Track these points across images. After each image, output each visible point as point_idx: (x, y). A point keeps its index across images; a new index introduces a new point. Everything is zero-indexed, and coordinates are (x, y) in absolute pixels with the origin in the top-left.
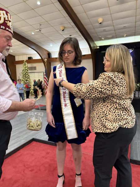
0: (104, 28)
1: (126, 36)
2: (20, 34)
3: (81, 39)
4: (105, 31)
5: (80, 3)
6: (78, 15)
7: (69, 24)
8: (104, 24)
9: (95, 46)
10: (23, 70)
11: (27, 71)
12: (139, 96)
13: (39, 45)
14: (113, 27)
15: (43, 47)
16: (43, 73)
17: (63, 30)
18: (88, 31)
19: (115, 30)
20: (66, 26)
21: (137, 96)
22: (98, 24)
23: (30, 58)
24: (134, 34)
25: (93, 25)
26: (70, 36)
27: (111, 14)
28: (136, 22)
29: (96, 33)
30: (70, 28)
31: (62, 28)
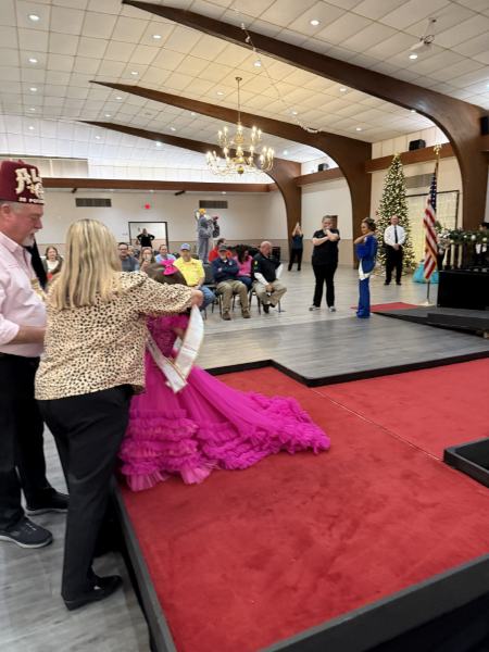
2: (373, 69)
10: (386, 190)
11: (400, 190)
13: (443, 92)
15: (460, 98)
16: (454, 194)
23: (416, 145)
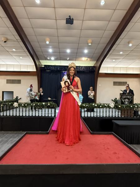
1: (69, 59)
3: (26, 55)
5: (28, 16)
6: (24, 29)
7: (13, 36)
9: (40, 64)
14: (58, 49)
17: (5, 42)
19: (60, 53)
20: (9, 37)
25: (40, 43)
27: (58, 36)
29: (42, 52)
30: (14, 41)
31: (3, 39)
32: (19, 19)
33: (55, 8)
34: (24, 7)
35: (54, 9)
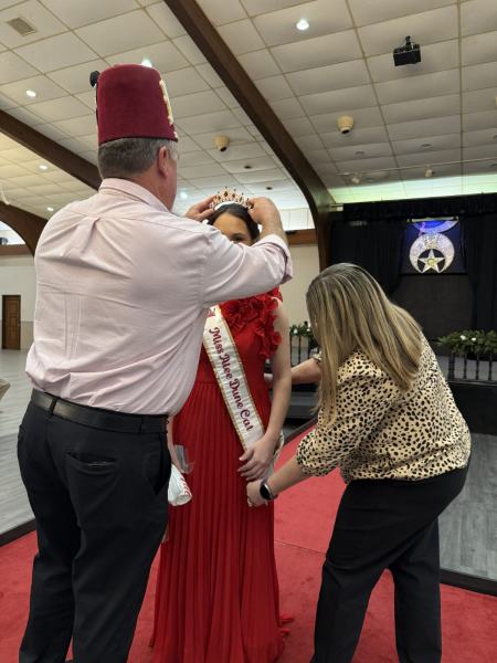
0: (360, 148)
1: (433, 173)
4: (361, 155)
5: (279, 68)
6: (273, 105)
7: (243, 129)
8: (357, 134)
9: (331, 202)
12: (465, 377)
14: (387, 144)
17: (223, 149)
18: (306, 155)
19: (394, 155)
20: (232, 134)
21: (458, 374)
22: (337, 135)
24: (460, 170)
25: (322, 135)
26: (247, 167)
27: (379, 105)
28: (462, 132)
29: (334, 162)
30: (248, 143)
31: (219, 144)
32: (256, 83)
33: (355, 28)
34: (268, 48)
35: (353, 31)
